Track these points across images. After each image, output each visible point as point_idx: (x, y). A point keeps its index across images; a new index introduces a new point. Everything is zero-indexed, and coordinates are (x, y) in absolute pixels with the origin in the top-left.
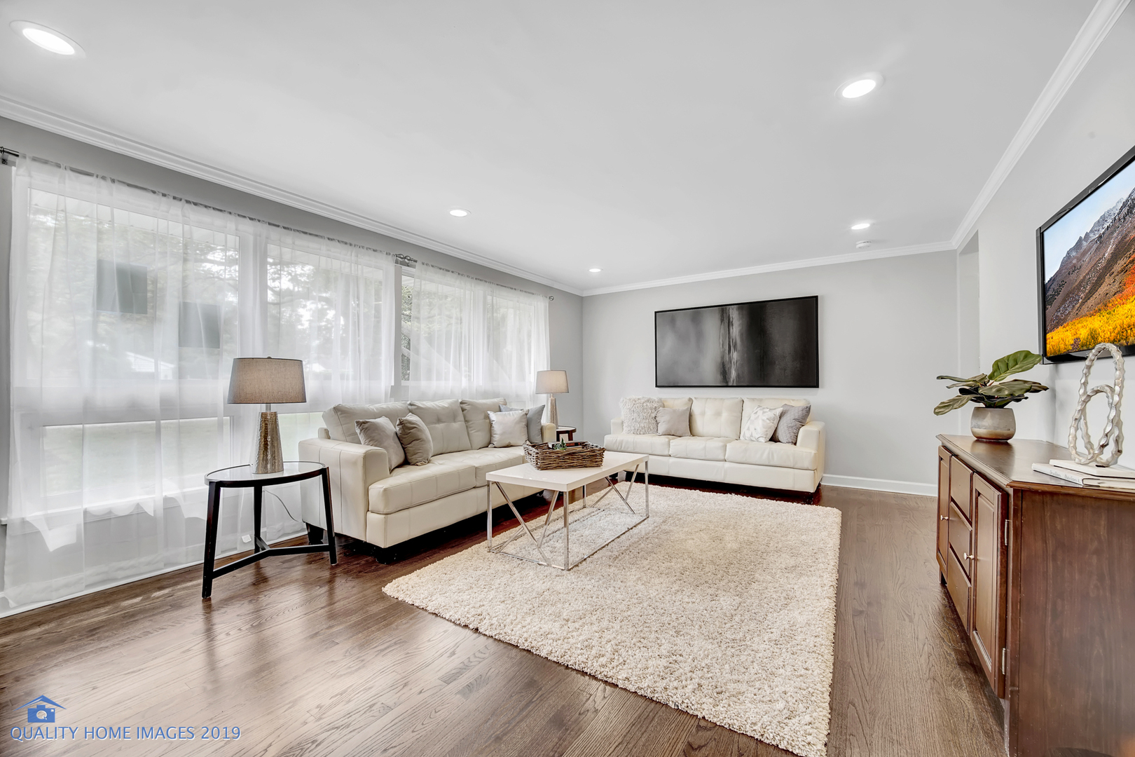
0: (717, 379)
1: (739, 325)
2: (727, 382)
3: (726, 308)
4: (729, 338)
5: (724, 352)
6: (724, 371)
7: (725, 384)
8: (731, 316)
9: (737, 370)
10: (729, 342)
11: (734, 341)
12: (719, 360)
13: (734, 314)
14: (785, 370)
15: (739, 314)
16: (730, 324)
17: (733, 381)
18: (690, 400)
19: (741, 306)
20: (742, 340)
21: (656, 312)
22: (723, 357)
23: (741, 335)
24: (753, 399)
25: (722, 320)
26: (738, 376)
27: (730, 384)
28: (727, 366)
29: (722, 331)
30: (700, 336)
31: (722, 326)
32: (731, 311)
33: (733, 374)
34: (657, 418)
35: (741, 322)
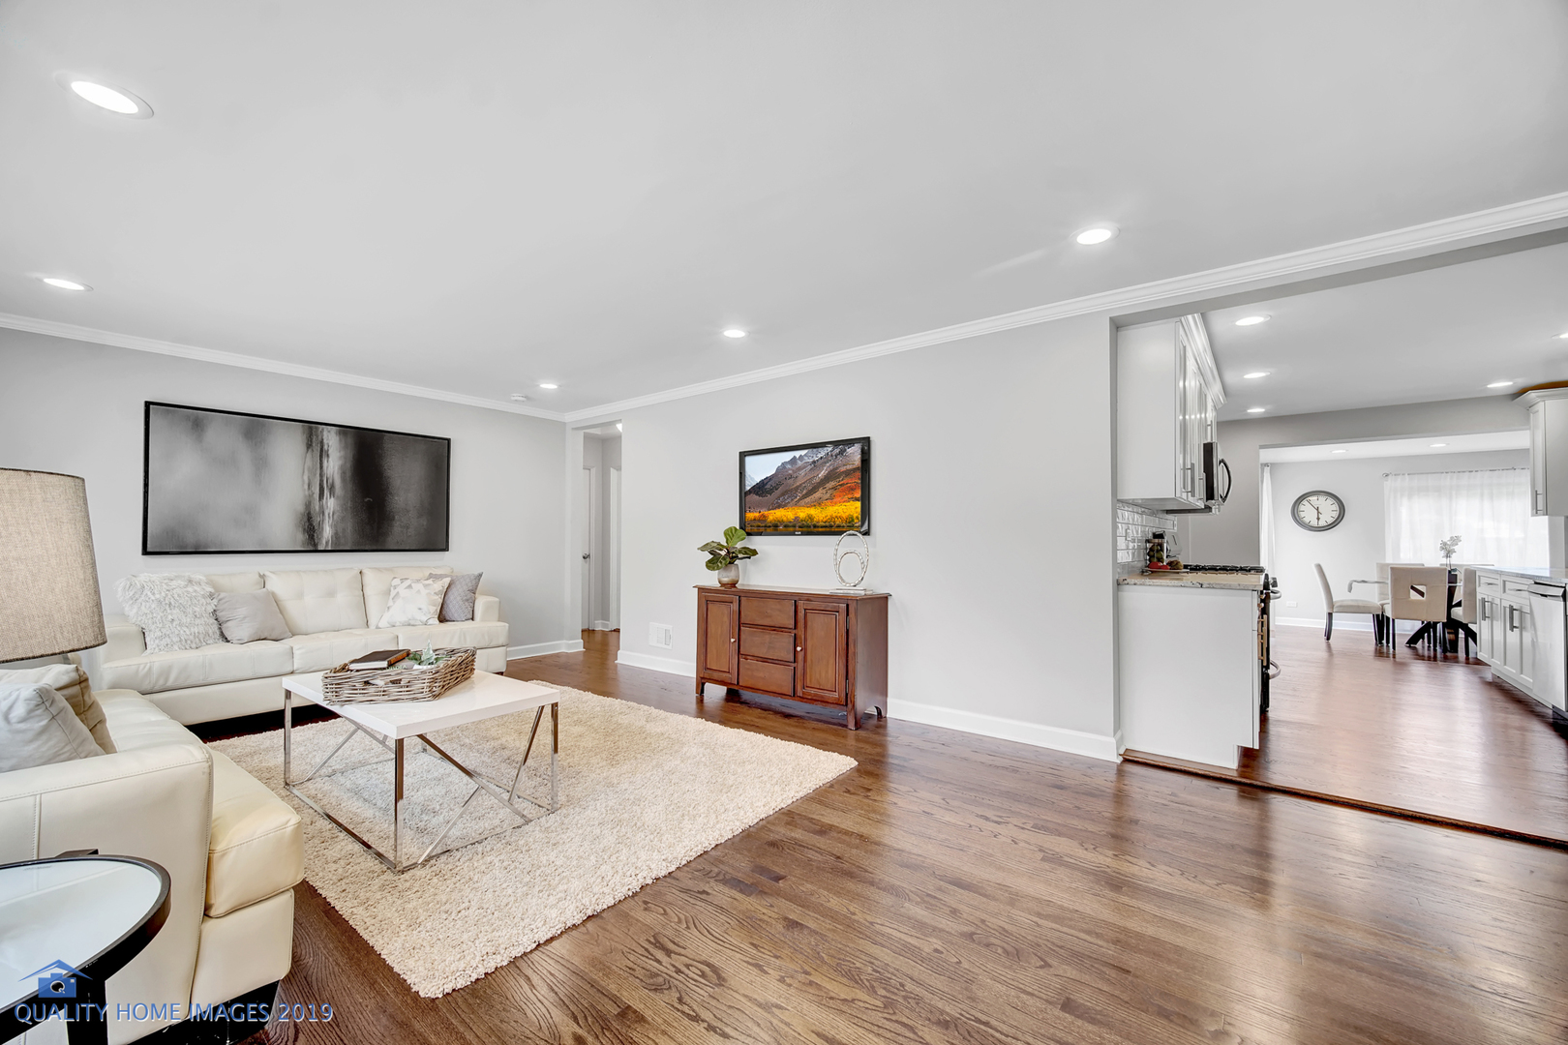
0: (299, 539)
1: (340, 458)
2: (315, 545)
3: (317, 429)
4: (321, 476)
5: (311, 496)
6: (310, 527)
7: (312, 547)
8: (325, 441)
9: (334, 526)
10: (321, 481)
11: (330, 481)
12: (301, 508)
13: (332, 440)
14: (408, 528)
15: (340, 440)
16: (323, 453)
17: (327, 543)
18: (263, 577)
19: (343, 429)
20: (343, 480)
21: (148, 404)
22: (308, 505)
23: (343, 473)
24: (378, 569)
25: (309, 446)
26: (336, 536)
27: (320, 548)
28: (316, 520)
29: (309, 462)
30: (261, 465)
31: (309, 455)
32: (325, 433)
33: (327, 532)
34: (217, 613)
35: (342, 453)
